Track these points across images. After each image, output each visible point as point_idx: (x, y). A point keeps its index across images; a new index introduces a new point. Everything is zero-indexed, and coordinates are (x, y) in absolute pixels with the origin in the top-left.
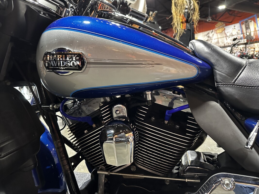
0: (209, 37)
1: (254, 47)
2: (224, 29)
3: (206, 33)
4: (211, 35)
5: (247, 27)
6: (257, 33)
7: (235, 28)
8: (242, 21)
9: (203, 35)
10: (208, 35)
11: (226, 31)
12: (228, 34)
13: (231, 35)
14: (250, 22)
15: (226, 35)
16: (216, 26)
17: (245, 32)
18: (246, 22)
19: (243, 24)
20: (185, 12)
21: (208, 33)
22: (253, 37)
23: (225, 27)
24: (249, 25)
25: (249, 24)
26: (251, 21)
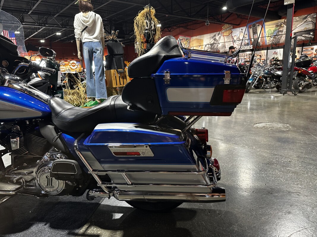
0: (215, 39)
1: (260, 55)
2: (231, 32)
3: (212, 35)
4: (217, 38)
5: (254, 31)
6: (264, 39)
7: (242, 32)
8: (250, 24)
9: (209, 37)
10: (214, 38)
11: (233, 35)
12: (235, 38)
13: (238, 39)
14: (257, 26)
15: (233, 38)
16: (223, 28)
17: (252, 37)
18: (254, 26)
19: (251, 28)
20: (145, 33)
21: (215, 36)
22: (259, 43)
23: (232, 30)
24: (256, 30)
25: (256, 28)
26: (259, 25)
